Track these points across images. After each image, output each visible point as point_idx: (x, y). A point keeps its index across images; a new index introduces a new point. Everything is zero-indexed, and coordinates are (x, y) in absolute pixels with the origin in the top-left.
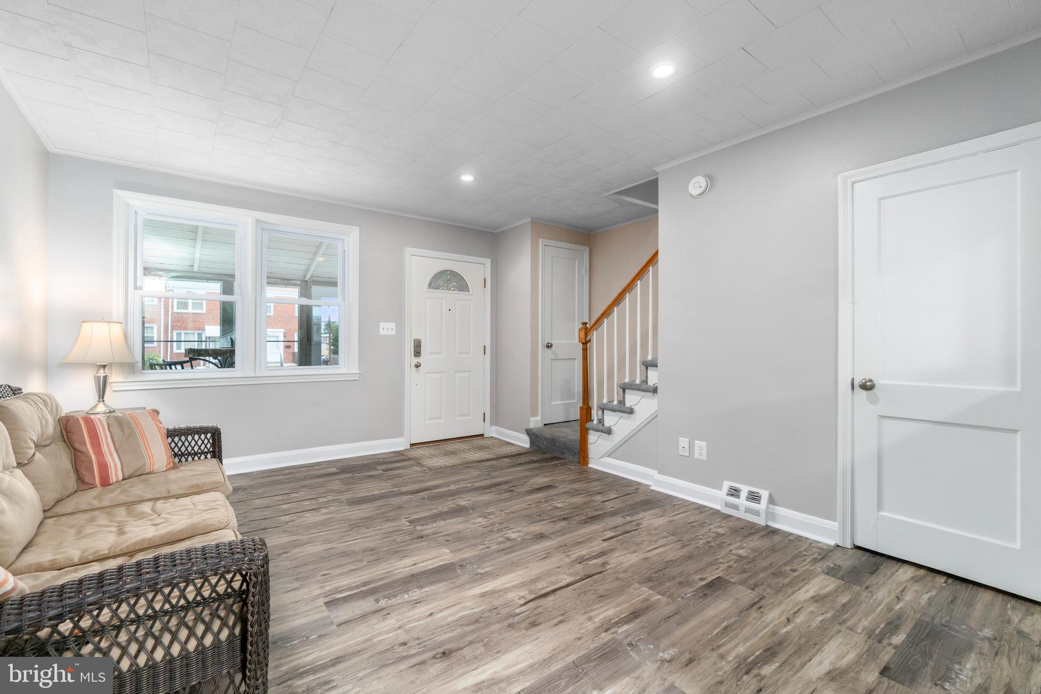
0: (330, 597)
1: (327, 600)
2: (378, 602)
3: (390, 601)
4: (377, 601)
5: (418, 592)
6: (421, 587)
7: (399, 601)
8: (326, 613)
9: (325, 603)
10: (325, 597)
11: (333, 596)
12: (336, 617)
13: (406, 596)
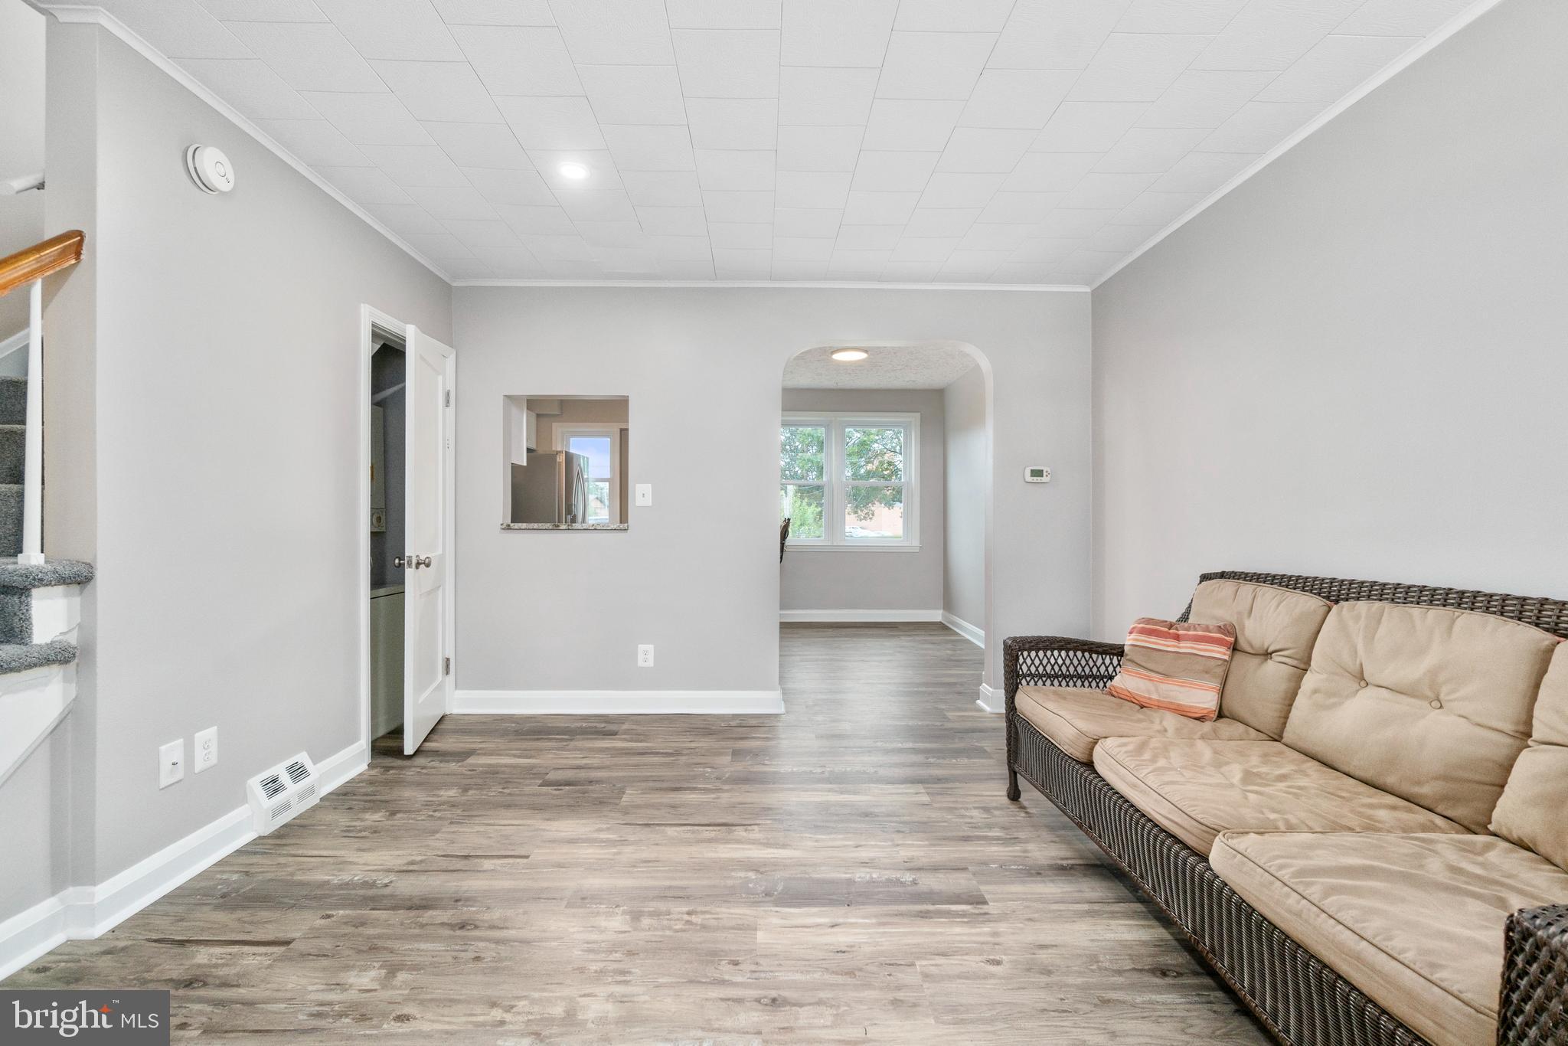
0: (982, 911)
1: (985, 908)
2: (914, 880)
3: (899, 876)
4: (914, 882)
5: (858, 876)
6: (850, 882)
7: (887, 872)
8: (983, 888)
9: (985, 903)
10: (986, 914)
11: (977, 911)
12: (970, 880)
13: (874, 876)
